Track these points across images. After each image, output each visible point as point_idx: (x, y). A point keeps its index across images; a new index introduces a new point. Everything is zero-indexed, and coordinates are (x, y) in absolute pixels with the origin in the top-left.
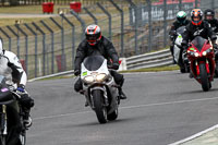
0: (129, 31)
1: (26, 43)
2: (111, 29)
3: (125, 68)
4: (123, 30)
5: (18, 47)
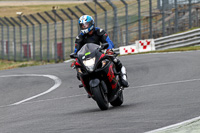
0: (157, 15)
1: (63, 27)
2: (139, 12)
3: (154, 49)
4: (151, 13)
5: (56, 31)
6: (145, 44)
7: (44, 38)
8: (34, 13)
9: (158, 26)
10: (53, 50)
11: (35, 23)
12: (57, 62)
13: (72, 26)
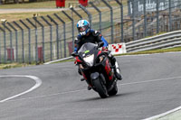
0: (127, 21)
1: (43, 32)
2: (112, 19)
3: (125, 52)
4: (122, 20)
5: (36, 36)
6: (117, 47)
7: (26, 42)
8: (16, 20)
9: (128, 31)
10: (34, 53)
11: (17, 29)
12: (38, 64)
13: (51, 31)
